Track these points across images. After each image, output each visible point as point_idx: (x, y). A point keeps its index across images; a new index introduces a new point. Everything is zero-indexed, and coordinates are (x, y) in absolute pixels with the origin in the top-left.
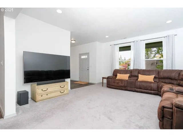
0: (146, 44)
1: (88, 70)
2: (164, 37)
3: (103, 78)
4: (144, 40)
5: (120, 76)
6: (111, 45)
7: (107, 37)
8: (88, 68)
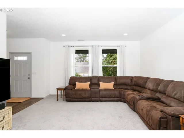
0: (103, 50)
1: (29, 78)
2: (118, 46)
3: (58, 89)
4: (101, 46)
5: (79, 85)
6: (64, 46)
7: (64, 35)
8: (29, 75)
